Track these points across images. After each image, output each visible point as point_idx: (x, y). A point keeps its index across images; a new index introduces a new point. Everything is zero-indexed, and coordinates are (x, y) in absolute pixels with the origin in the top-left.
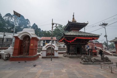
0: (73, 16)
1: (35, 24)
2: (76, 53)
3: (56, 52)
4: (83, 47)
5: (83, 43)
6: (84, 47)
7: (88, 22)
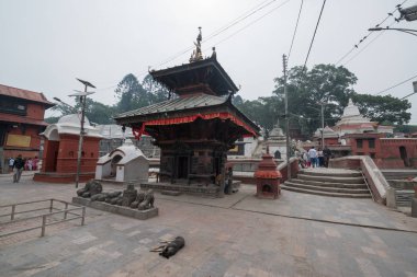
3: (121, 168)
6: (203, 154)
7: (214, 49)
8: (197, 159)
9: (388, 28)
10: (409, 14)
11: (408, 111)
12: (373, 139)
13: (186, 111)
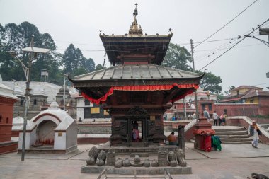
0: (136, 13)
1: (72, 46)
2: (126, 140)
3: (60, 135)
4: (153, 118)
5: (151, 103)
6: (158, 117)
7: (170, 29)
8: (154, 122)
9: (254, 37)
10: (262, 32)
11: (219, 85)
12: (211, 104)
13: (163, 80)
